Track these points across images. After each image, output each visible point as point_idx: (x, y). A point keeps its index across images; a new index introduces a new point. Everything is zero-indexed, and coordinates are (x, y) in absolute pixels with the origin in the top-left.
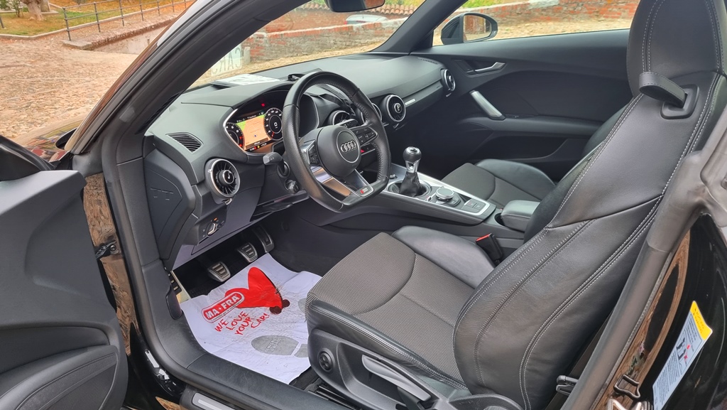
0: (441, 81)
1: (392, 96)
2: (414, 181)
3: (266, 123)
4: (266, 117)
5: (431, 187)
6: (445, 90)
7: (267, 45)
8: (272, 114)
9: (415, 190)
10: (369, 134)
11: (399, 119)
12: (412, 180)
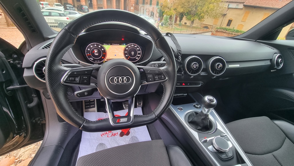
0: (271, 60)
1: (218, 57)
2: (203, 119)
3: (125, 50)
4: (127, 47)
5: (217, 129)
6: (271, 66)
8: (131, 47)
9: (202, 125)
10: (159, 76)
11: (218, 74)
12: (202, 117)
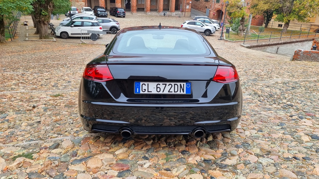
7: (302, 55)
